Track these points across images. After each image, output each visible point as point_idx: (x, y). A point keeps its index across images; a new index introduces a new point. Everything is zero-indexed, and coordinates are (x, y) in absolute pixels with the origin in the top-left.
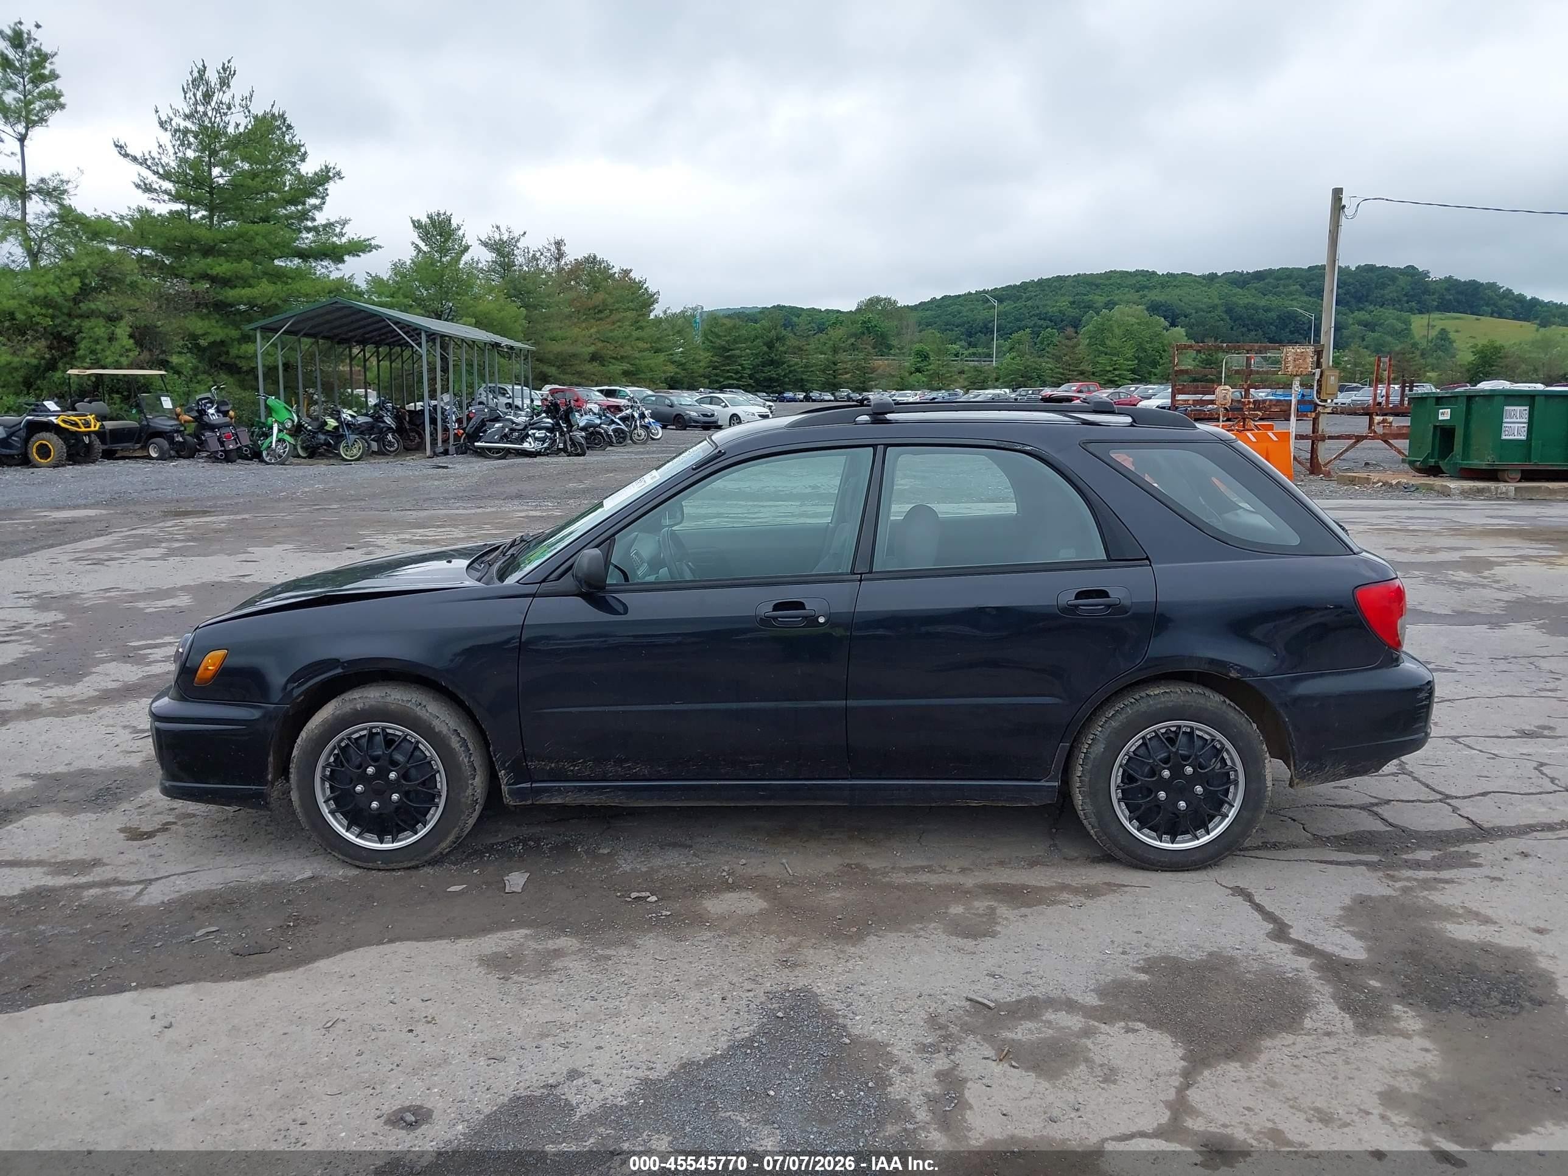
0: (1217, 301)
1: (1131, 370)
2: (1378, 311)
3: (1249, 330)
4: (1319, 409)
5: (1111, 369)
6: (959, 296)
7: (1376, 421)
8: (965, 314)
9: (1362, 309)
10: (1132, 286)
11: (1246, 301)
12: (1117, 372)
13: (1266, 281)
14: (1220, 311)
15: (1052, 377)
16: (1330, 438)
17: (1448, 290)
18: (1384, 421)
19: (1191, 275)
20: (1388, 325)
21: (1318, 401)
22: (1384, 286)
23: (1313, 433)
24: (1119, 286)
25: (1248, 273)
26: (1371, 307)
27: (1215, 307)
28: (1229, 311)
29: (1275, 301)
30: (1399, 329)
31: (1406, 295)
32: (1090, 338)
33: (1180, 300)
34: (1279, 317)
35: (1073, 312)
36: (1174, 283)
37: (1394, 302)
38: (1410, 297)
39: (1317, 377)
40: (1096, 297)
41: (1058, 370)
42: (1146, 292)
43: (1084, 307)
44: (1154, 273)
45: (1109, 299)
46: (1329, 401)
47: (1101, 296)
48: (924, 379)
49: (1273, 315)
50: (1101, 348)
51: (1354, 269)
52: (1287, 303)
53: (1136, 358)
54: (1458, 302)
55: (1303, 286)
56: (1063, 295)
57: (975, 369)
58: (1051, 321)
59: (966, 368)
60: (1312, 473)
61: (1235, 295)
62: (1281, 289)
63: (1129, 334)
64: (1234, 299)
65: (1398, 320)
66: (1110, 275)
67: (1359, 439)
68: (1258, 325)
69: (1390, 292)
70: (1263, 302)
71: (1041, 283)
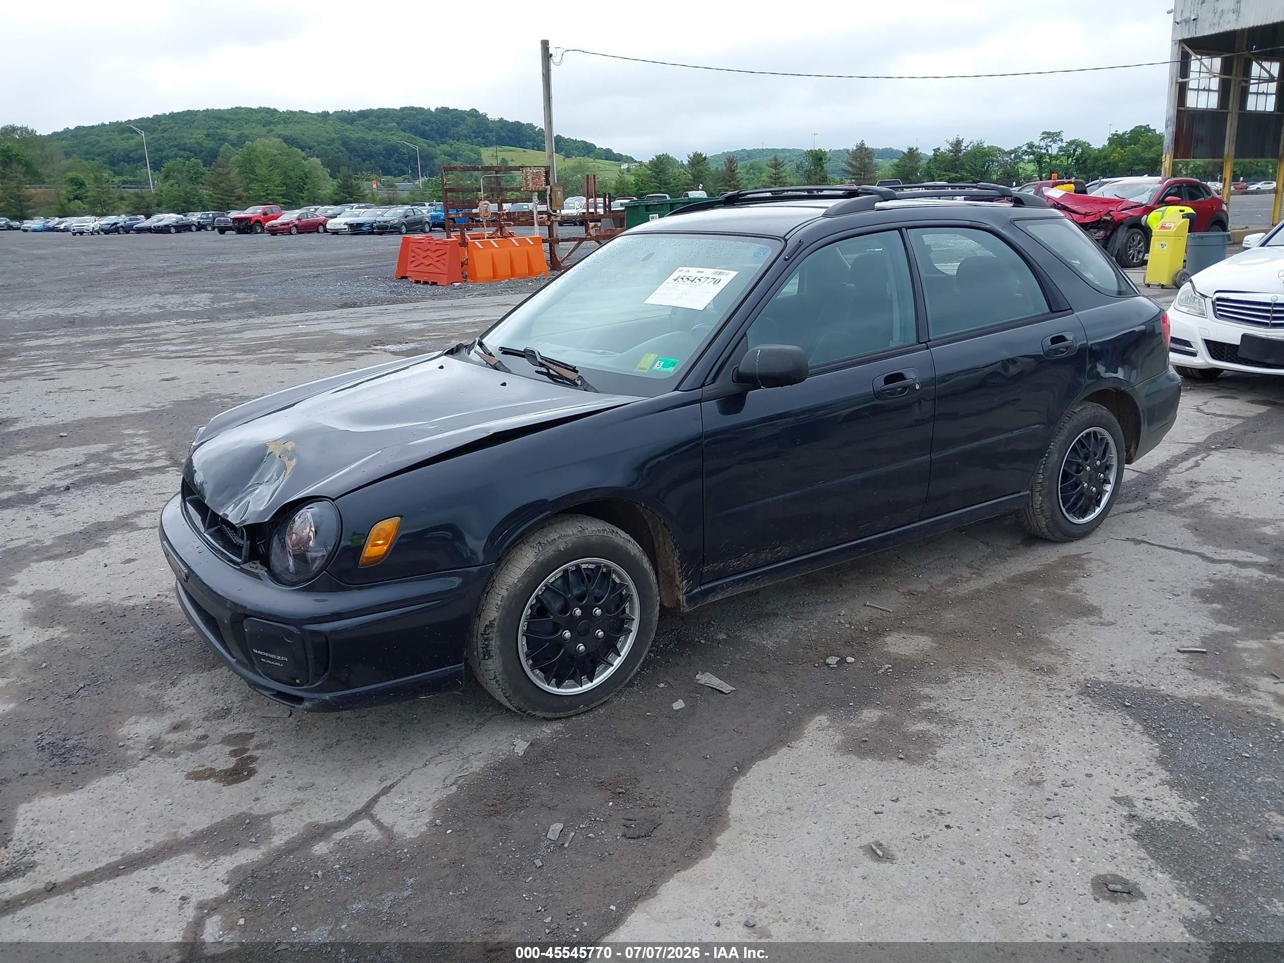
0: (334, 136)
1: (281, 195)
2: (456, 144)
3: (364, 160)
4: (553, 218)
5: (265, 194)
6: (93, 127)
7: (590, 226)
8: (103, 144)
9: (445, 143)
10: (258, 122)
11: (357, 135)
12: (270, 197)
13: (370, 118)
14: (337, 144)
15: (213, 202)
16: (563, 240)
17: (502, 128)
18: (596, 226)
19: (307, 112)
20: (466, 156)
21: (551, 211)
22: (456, 125)
23: (550, 237)
24: (247, 121)
25: (354, 112)
26: (451, 141)
27: (332, 141)
28: (345, 144)
29: (380, 136)
30: (474, 159)
31: (473, 132)
32: (240, 167)
33: (303, 134)
34: (385, 150)
35: (209, 144)
36: (295, 120)
37: (466, 137)
38: (477, 134)
39: (548, 192)
40: (229, 131)
41: (217, 196)
42: (272, 127)
43: (219, 139)
44: (275, 110)
45: (240, 132)
46: (558, 211)
47: (233, 129)
48: (86, 206)
49: (380, 147)
50: (253, 176)
51: (434, 110)
52: (389, 137)
53: (284, 184)
54: (511, 138)
55: (399, 124)
56: (197, 128)
57: (137, 195)
58: (191, 152)
59: (125, 195)
60: (553, 269)
61: (347, 130)
62: (382, 125)
63: (274, 164)
64: (347, 134)
65: (471, 151)
66: (236, 111)
67: (581, 240)
68: (370, 156)
69: (462, 129)
70: (370, 137)
71: (173, 116)
